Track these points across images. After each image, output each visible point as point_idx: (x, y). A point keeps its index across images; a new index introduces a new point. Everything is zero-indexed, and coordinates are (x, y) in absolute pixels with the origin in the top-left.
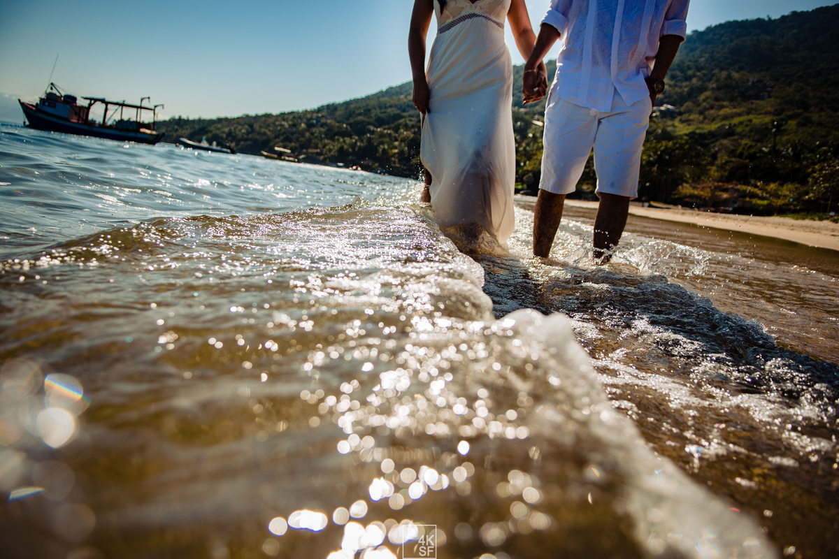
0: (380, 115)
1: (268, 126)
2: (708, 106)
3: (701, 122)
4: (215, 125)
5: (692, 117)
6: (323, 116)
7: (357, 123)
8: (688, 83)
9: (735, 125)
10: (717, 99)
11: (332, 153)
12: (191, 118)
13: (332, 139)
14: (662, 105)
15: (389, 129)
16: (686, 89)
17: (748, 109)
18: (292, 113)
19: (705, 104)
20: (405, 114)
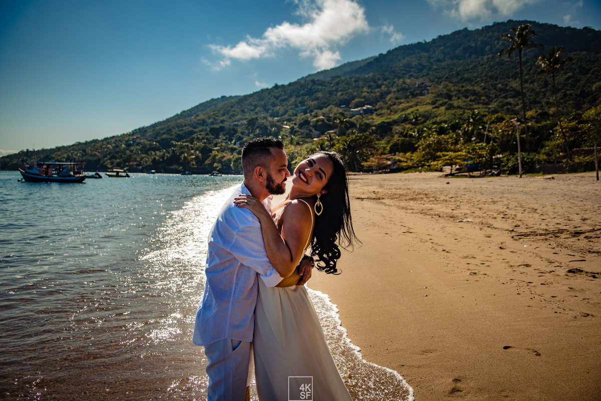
0: (178, 132)
1: (97, 149)
2: (392, 104)
3: (389, 114)
4: (56, 153)
5: (383, 112)
6: (137, 138)
7: (163, 140)
8: (379, 89)
9: (408, 114)
10: (397, 98)
11: (148, 163)
13: (146, 153)
14: (364, 106)
15: (186, 142)
16: (378, 94)
17: (416, 102)
18: (113, 137)
19: (390, 102)
20: (196, 130)
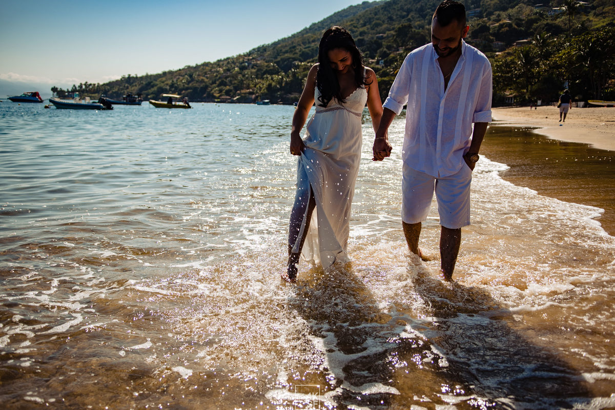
0: (304, 50)
1: (206, 73)
4: (160, 79)
6: (253, 58)
7: (283, 60)
11: (262, 91)
12: (139, 75)
13: (262, 78)
18: (228, 58)
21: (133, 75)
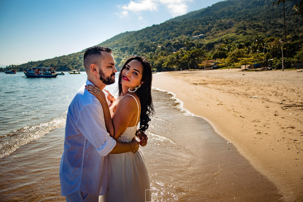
2: (214, 33)
3: (213, 39)
5: (209, 37)
8: (207, 26)
9: (223, 38)
10: (217, 30)
12: (36, 61)
14: (199, 34)
16: (207, 28)
17: (227, 32)
19: (213, 32)
21: (33, 61)
